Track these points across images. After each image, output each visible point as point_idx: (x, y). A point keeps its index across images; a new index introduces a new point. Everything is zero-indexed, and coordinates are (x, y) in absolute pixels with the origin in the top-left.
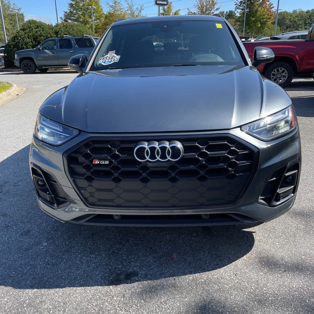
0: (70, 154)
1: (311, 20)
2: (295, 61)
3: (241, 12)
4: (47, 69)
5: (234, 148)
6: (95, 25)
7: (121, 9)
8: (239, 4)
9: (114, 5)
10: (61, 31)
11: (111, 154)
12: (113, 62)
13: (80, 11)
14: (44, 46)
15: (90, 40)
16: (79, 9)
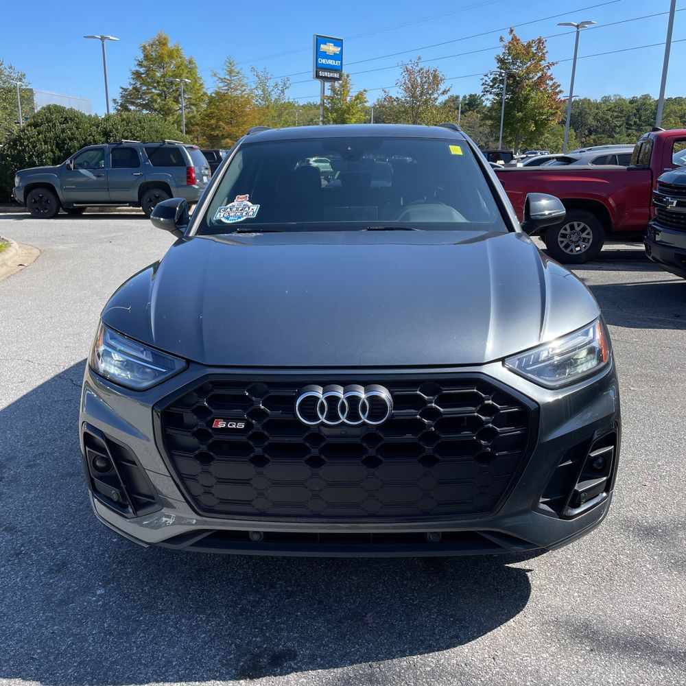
0: (168, 408)
1: (640, 118)
2: (607, 211)
3: (495, 99)
4: (83, 209)
5: (490, 402)
6: (186, 118)
7: (243, 85)
8: (491, 84)
9: (228, 77)
10: (117, 129)
11: (250, 410)
12: (245, 218)
13: (155, 88)
14: (79, 160)
15: (178, 152)
16: (153, 83)
